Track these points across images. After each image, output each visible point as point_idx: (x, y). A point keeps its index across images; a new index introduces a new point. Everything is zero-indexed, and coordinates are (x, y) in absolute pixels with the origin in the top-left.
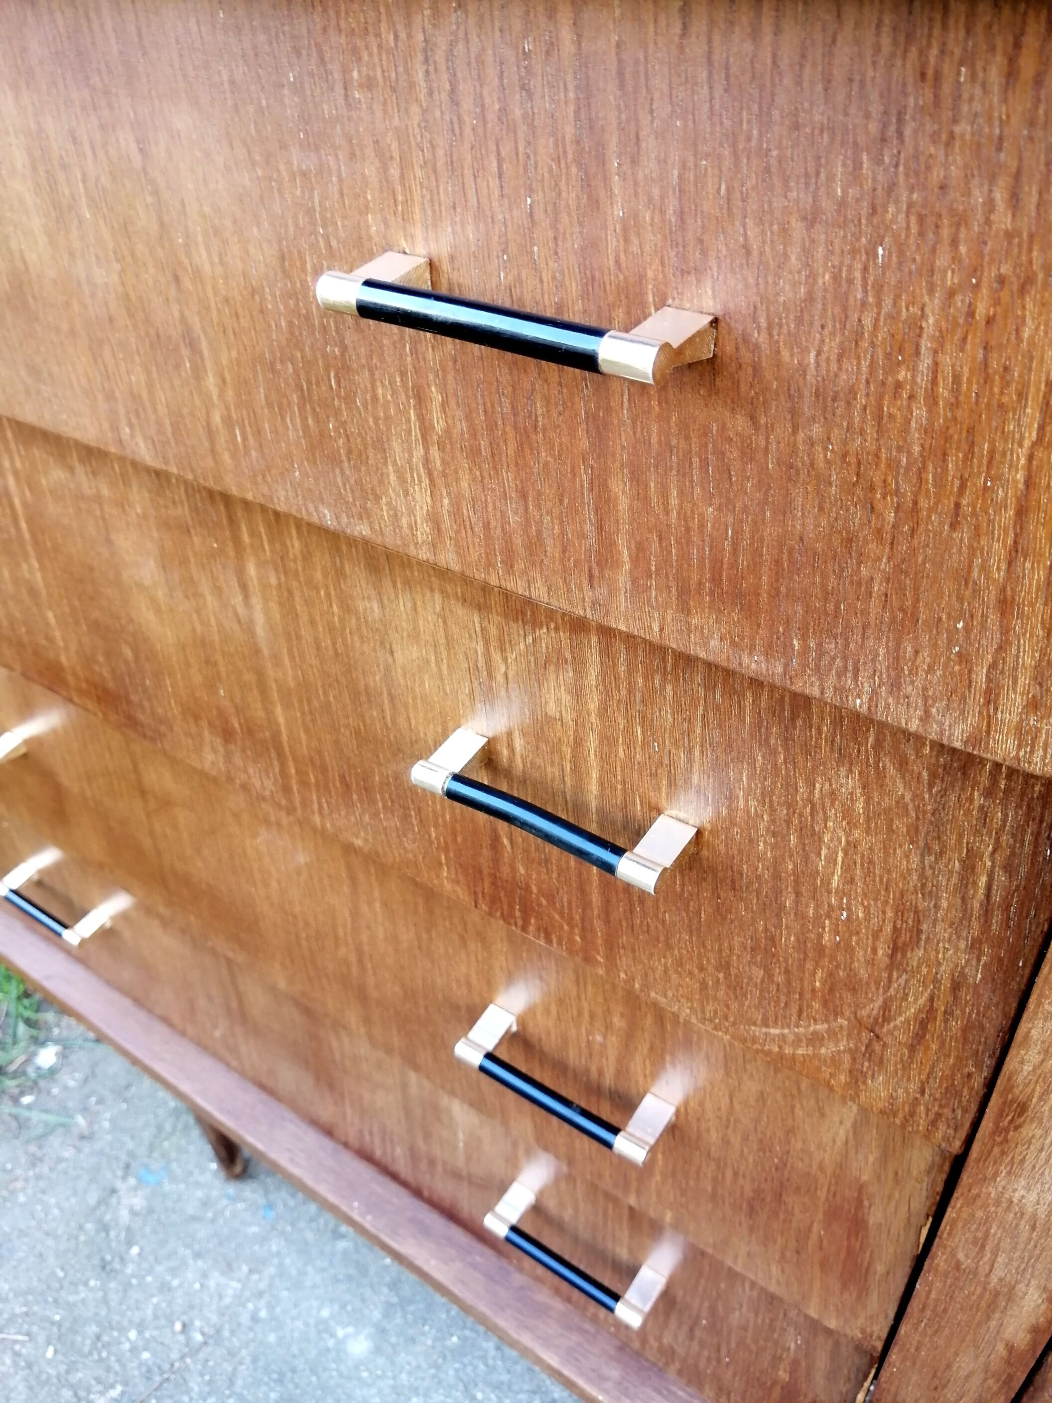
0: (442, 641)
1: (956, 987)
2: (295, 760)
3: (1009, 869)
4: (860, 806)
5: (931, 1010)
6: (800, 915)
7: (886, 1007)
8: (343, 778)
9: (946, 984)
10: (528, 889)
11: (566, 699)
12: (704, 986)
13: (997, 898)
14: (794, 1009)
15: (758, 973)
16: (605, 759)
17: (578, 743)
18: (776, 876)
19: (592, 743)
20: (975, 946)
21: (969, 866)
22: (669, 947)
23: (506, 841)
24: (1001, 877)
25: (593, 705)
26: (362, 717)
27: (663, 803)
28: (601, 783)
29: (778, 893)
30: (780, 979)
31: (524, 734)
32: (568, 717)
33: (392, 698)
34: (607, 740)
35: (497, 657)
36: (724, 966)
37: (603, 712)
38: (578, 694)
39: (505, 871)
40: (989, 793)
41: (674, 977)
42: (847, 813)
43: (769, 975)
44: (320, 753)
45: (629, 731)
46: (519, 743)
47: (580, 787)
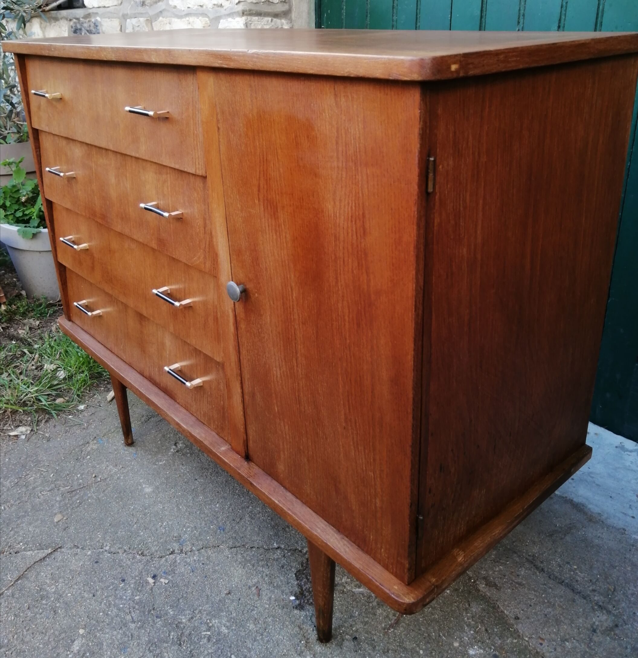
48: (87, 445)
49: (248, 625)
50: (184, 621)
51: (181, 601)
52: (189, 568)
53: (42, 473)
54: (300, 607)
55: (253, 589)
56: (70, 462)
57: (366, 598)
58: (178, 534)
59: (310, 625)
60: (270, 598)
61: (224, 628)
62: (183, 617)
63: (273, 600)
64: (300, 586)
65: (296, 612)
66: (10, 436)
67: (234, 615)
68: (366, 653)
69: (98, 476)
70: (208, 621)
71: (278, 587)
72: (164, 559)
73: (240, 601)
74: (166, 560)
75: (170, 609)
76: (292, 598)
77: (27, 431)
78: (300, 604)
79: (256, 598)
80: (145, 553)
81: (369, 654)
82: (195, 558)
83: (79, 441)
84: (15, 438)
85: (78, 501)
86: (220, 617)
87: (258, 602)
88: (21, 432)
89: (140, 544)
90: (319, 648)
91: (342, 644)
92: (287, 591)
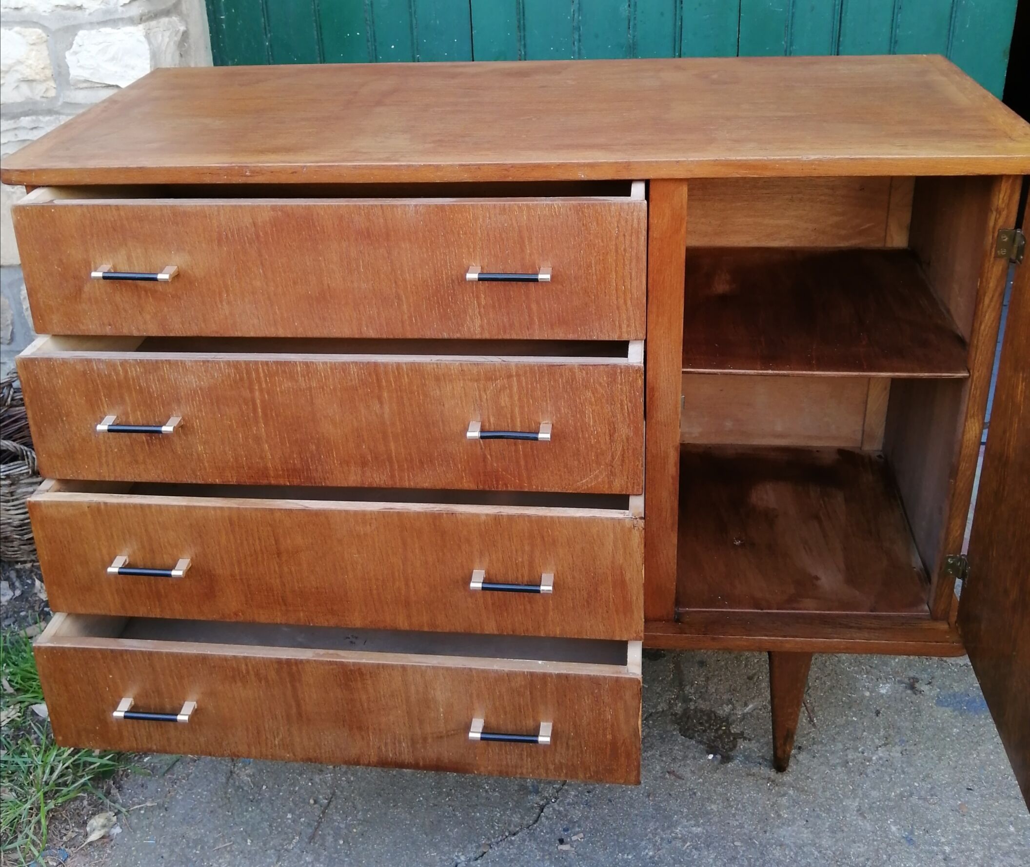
0: (463, 395)
1: (627, 439)
2: (398, 462)
3: (631, 402)
4: (593, 400)
5: (623, 450)
6: (584, 438)
7: (612, 456)
8: (420, 461)
9: (625, 440)
10: (498, 471)
11: (507, 399)
12: (561, 476)
13: (630, 410)
14: (588, 469)
15: (576, 463)
16: (522, 413)
17: (512, 412)
18: (576, 429)
19: (517, 410)
20: (629, 426)
21: (622, 405)
22: (548, 468)
23: (489, 457)
24: (629, 404)
25: (516, 398)
26: (430, 433)
27: (541, 420)
28: (521, 421)
29: (577, 434)
30: (582, 462)
31: (493, 415)
32: (508, 405)
33: (443, 421)
34: (521, 407)
35: (483, 394)
36: (566, 466)
37: (520, 399)
38: (511, 397)
39: (489, 468)
40: (621, 384)
41: (551, 478)
42: (591, 403)
43: (579, 462)
44: (410, 454)
45: (528, 401)
46: (492, 420)
47: (514, 425)
48: (235, 776)
49: (709, 808)
50: (651, 853)
51: (621, 840)
52: (582, 806)
53: (228, 849)
54: (726, 759)
55: (667, 776)
56: (247, 811)
57: (763, 710)
58: (518, 785)
59: (755, 766)
60: (693, 772)
61: (694, 828)
62: (647, 851)
63: (696, 771)
64: (701, 742)
65: (730, 765)
66: (91, 844)
67: (685, 810)
68: (823, 752)
69: (318, 798)
70: (673, 835)
71: (685, 757)
72: (543, 819)
73: (674, 796)
74: (547, 818)
75: (623, 855)
76: (711, 757)
77: (109, 820)
78: (723, 757)
79: (681, 782)
80: (512, 828)
81: (826, 751)
82: (573, 793)
83: (216, 779)
84: (106, 840)
85: (341, 842)
86: (677, 823)
87: (689, 784)
88: (104, 826)
89: (493, 826)
90: (787, 778)
91: (798, 760)
92: (697, 755)
